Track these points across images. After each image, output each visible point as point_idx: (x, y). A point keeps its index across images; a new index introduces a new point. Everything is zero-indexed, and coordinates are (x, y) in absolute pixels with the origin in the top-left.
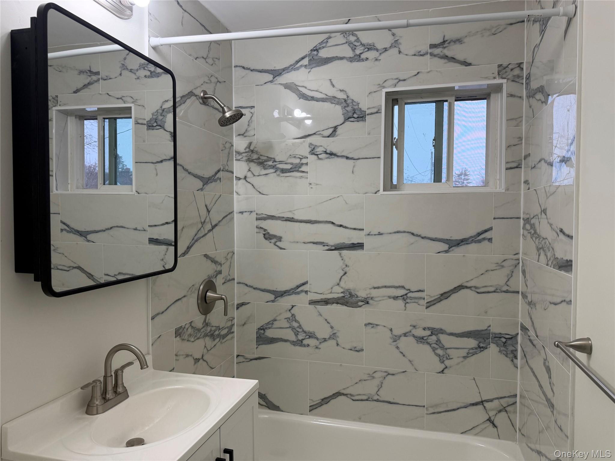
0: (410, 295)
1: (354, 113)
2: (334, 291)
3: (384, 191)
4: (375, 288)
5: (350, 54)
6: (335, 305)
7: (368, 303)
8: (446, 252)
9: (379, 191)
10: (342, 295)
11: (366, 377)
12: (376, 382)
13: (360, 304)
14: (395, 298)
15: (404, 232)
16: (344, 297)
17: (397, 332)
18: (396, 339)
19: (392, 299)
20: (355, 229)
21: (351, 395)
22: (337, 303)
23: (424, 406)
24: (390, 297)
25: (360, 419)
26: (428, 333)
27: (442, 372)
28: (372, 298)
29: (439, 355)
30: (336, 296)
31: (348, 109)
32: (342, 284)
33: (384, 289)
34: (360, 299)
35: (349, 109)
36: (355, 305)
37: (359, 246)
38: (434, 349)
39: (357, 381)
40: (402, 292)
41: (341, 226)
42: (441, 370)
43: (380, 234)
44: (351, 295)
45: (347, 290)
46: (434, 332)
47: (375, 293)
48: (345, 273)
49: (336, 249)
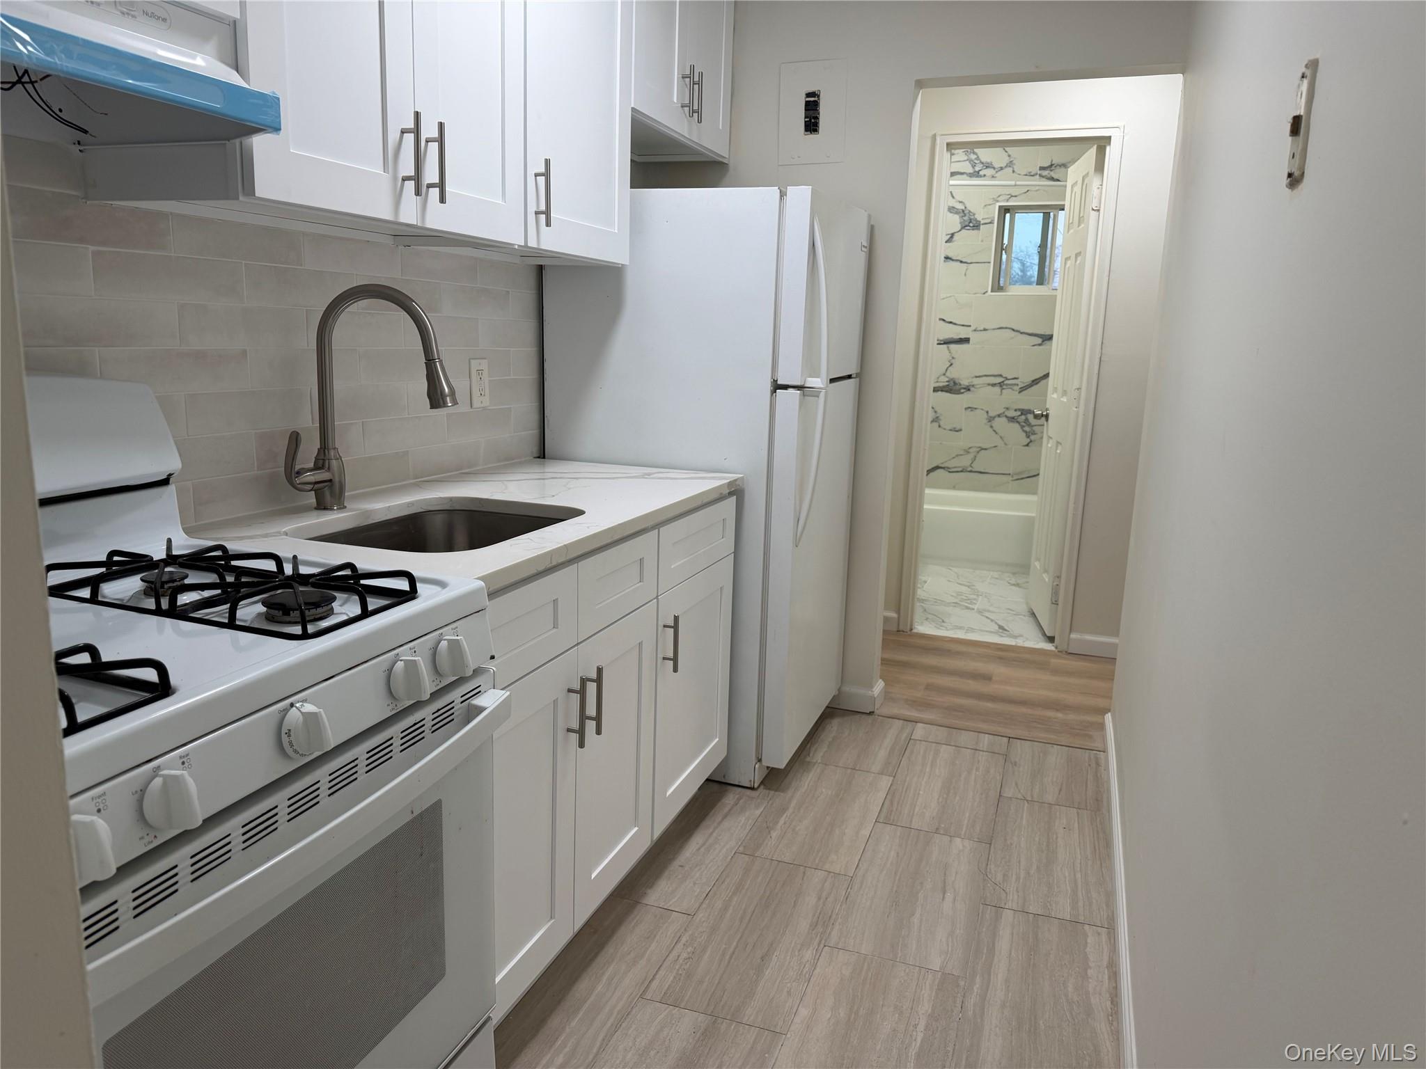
0: (1006, 382)
1: (970, 222)
2: (940, 379)
3: (992, 291)
4: (976, 377)
5: (970, 170)
6: (940, 392)
7: (969, 390)
8: (1040, 345)
9: (987, 292)
10: (947, 383)
11: (962, 453)
12: (971, 456)
13: (962, 391)
14: (994, 385)
15: (1006, 328)
16: (948, 385)
17: (992, 414)
18: (991, 419)
19: (990, 387)
20: (963, 325)
21: (949, 468)
22: (942, 391)
23: (1010, 474)
24: (989, 384)
25: (954, 488)
26: (1019, 413)
27: (1027, 445)
28: (973, 386)
29: (1026, 432)
30: (941, 384)
31: (964, 218)
32: (948, 374)
33: (984, 378)
34: (963, 386)
35: (966, 218)
36: (958, 392)
37: (966, 340)
38: (1022, 427)
39: (954, 456)
40: (999, 380)
41: (951, 323)
42: (1026, 443)
43: (985, 330)
44: (955, 383)
45: (952, 379)
46: (1024, 412)
47: (976, 381)
48: (951, 364)
49: (945, 343)
